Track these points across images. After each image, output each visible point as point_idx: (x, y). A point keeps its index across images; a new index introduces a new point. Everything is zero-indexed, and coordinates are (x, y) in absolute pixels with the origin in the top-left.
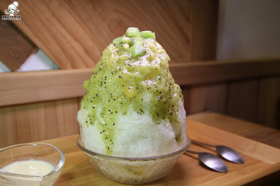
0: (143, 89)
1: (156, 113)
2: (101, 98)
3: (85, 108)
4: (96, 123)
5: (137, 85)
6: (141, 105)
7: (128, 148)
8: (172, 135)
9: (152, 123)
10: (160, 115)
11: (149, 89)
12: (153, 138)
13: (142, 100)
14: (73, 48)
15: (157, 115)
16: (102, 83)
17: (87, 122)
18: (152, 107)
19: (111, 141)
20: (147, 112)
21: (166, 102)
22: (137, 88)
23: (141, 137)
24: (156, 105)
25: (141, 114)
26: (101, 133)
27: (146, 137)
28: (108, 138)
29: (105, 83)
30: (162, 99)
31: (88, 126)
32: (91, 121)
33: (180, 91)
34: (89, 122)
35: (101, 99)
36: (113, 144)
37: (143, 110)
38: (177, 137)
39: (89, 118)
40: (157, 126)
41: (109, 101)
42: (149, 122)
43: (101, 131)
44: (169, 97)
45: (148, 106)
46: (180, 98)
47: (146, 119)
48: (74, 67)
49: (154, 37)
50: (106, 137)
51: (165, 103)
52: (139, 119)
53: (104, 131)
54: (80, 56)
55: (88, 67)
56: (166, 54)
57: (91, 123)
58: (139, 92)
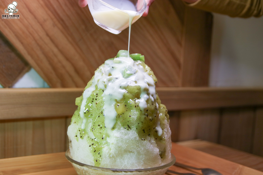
0: (131, 107)
1: (142, 129)
2: (91, 113)
3: (75, 122)
4: (86, 137)
5: (126, 102)
6: (128, 121)
7: (115, 161)
8: (157, 150)
9: (138, 138)
10: (146, 131)
11: (137, 106)
12: (139, 153)
13: (130, 116)
14: (64, 67)
15: (143, 131)
16: (93, 99)
17: (76, 136)
18: (139, 123)
19: (99, 154)
20: (134, 128)
21: (152, 119)
22: (126, 106)
23: (127, 151)
24: (142, 122)
25: (128, 130)
26: (90, 146)
27: (132, 152)
28: (96, 151)
29: (96, 99)
30: (149, 117)
31: (77, 140)
32: (81, 135)
33: (166, 111)
34: (79, 136)
35: (91, 115)
36: (101, 157)
37: (130, 126)
38: (161, 154)
39: (79, 132)
40: (142, 141)
41: (99, 116)
42: (135, 138)
43: (91, 144)
44: (155, 115)
45: (135, 123)
46: (166, 117)
47: (133, 134)
48: (64, 86)
49: (144, 60)
50: (94, 150)
51: (151, 121)
52: (126, 134)
53: (93, 144)
54: (70, 76)
55: (77, 86)
56: (154, 76)
57: (81, 137)
58: (127, 110)
